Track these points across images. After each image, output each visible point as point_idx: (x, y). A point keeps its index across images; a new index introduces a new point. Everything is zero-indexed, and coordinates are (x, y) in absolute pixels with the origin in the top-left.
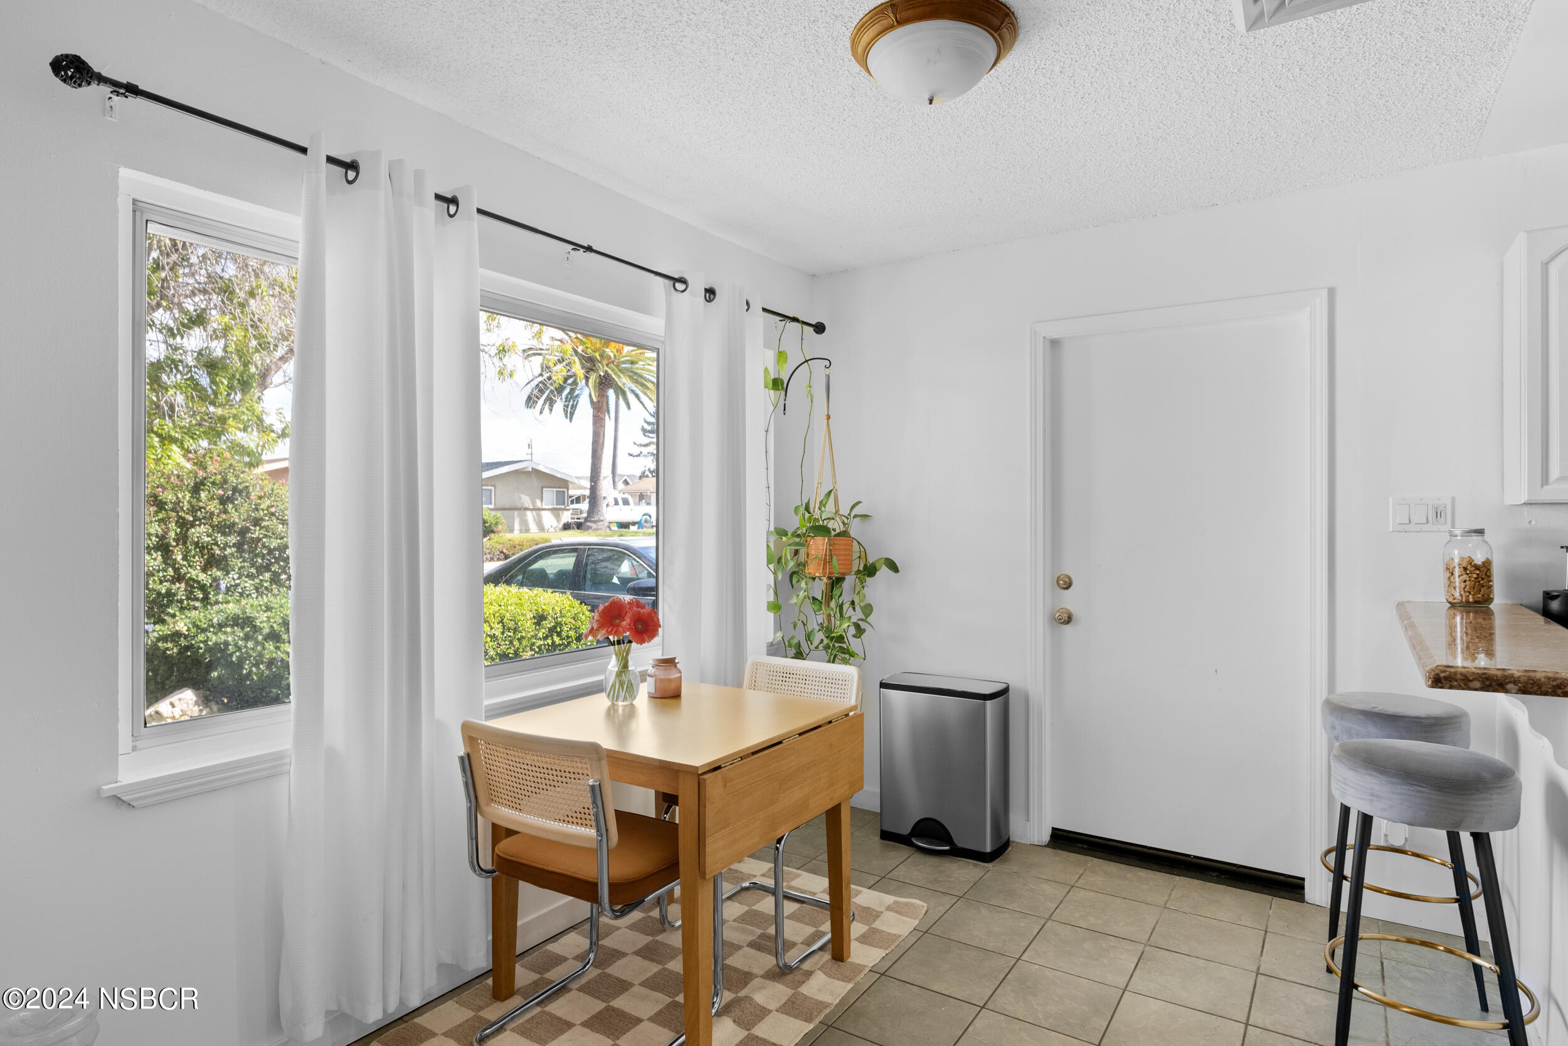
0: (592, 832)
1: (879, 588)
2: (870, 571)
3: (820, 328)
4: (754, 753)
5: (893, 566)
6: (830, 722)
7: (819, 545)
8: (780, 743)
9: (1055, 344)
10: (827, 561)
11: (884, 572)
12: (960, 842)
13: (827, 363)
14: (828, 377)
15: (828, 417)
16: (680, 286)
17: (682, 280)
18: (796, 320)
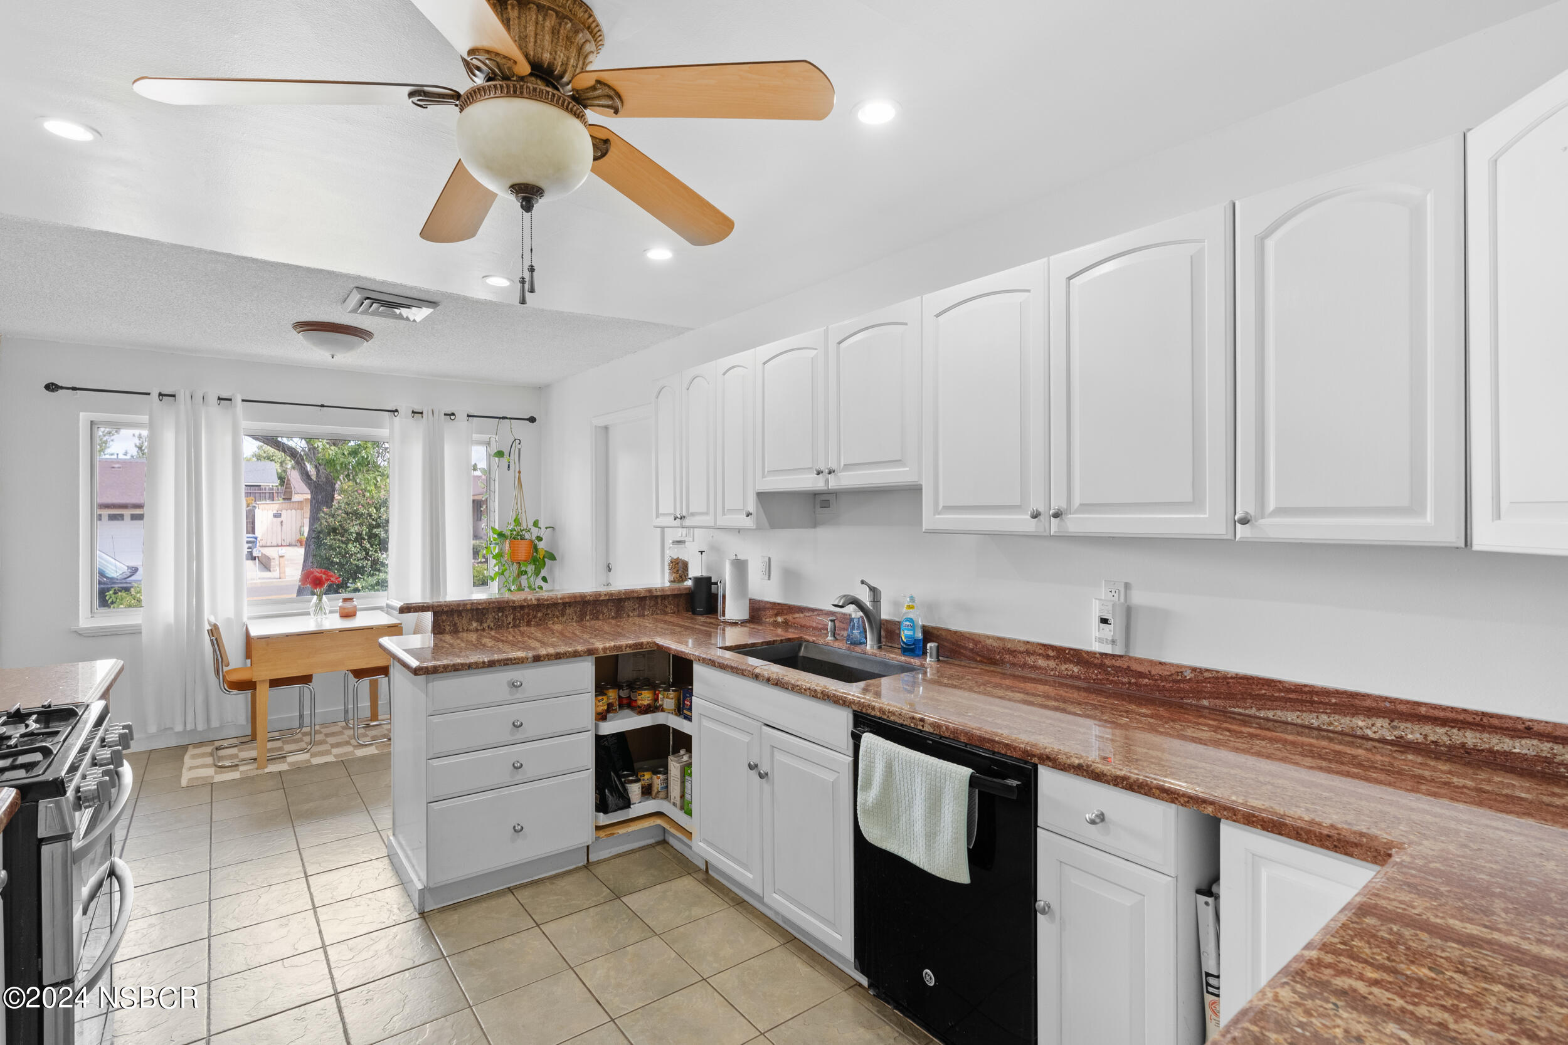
5: (552, 557)
13: (519, 441)
14: (519, 450)
15: (519, 472)
16: (396, 414)
17: (396, 411)
18: (506, 418)
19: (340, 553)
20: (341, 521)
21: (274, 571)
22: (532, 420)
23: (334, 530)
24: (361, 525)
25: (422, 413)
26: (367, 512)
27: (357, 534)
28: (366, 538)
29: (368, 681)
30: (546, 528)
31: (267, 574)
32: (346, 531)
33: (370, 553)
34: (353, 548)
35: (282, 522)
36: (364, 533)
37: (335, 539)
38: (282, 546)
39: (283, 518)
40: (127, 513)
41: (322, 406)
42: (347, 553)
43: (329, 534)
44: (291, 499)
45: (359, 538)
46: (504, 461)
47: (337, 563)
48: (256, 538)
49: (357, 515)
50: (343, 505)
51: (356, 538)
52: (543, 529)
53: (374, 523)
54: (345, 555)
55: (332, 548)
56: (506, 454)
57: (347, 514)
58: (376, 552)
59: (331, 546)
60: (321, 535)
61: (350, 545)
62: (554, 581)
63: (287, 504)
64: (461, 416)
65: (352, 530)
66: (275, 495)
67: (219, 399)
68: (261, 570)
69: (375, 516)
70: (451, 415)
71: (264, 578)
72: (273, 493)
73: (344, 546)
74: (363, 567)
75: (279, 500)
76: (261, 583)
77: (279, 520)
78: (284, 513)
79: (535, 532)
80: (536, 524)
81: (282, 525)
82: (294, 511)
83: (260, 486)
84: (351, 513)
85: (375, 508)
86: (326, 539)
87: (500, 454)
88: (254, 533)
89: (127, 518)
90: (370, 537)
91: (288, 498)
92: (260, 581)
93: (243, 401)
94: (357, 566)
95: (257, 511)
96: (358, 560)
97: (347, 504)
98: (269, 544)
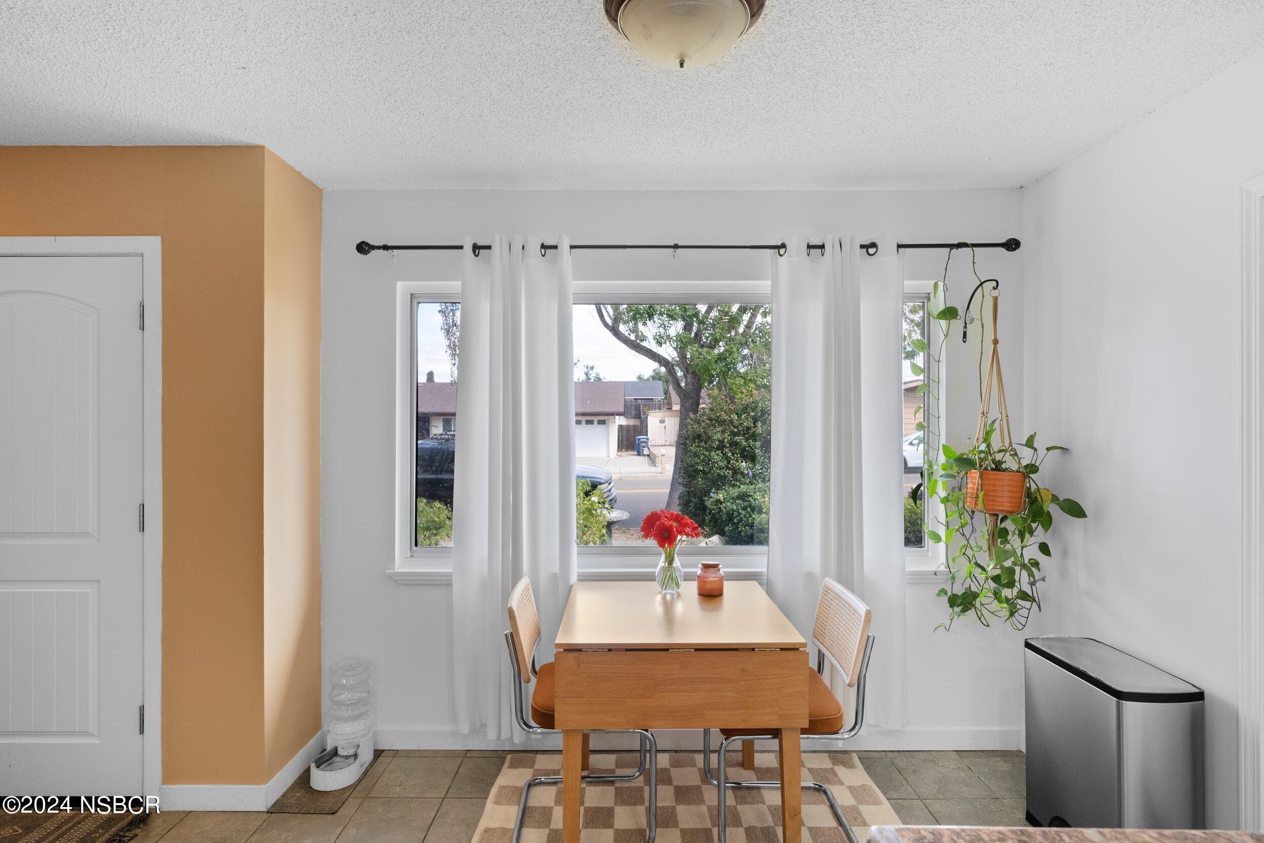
4: (627, 650)
5: (1075, 510)
6: (753, 649)
8: (667, 650)
13: (994, 284)
14: (996, 299)
15: (996, 342)
16: (782, 251)
17: (783, 246)
18: (964, 245)
19: (703, 461)
20: (705, 428)
21: (658, 466)
22: (1012, 245)
23: (698, 437)
24: (723, 432)
25: (822, 247)
26: (729, 418)
27: (720, 441)
28: (728, 446)
29: (740, 742)
30: (1048, 449)
31: (653, 469)
32: (709, 438)
33: (732, 462)
34: (716, 456)
35: (665, 427)
36: (726, 441)
37: (699, 446)
38: (665, 445)
39: (666, 423)
40: (596, 419)
41: (676, 246)
42: (710, 460)
43: (693, 441)
44: (671, 408)
45: (721, 446)
46: (957, 325)
47: (701, 471)
48: (648, 439)
49: (722, 423)
50: (707, 411)
51: (719, 446)
52: (1042, 451)
53: (736, 430)
54: (708, 461)
55: (696, 455)
56: (961, 312)
57: (711, 420)
58: (737, 461)
59: (695, 453)
60: (688, 442)
61: (713, 453)
62: (1065, 554)
63: (669, 413)
64: (887, 246)
65: (715, 437)
66: (662, 405)
67: (543, 246)
68: (649, 466)
69: (736, 423)
70: (870, 247)
71: (651, 473)
72: (660, 404)
73: (708, 453)
74: (725, 477)
75: (664, 409)
76: (650, 476)
77: (663, 425)
78: (666, 419)
79: (1027, 456)
80: (1030, 443)
81: (665, 429)
82: (673, 418)
83: (652, 399)
84: (714, 419)
85: (736, 414)
86: (692, 446)
87: (950, 313)
88: (647, 435)
89: (596, 422)
90: (731, 445)
91: (670, 409)
92: (648, 475)
93: (572, 247)
94: (719, 475)
95: (649, 417)
96: (720, 469)
97: (711, 410)
98: (657, 444)
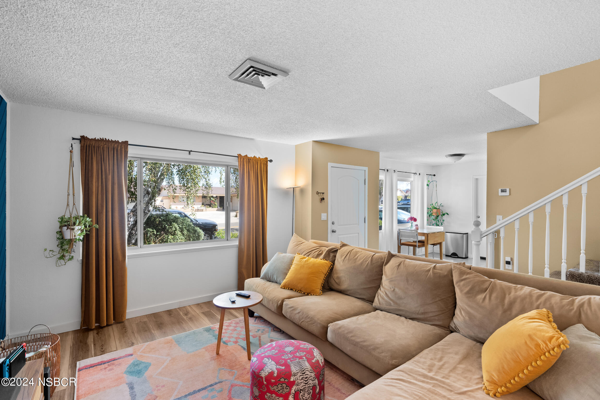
0: (416, 239)
1: (445, 217)
2: (444, 215)
3: (434, 175)
5: (448, 214)
7: (435, 210)
9: (477, 179)
10: (436, 213)
11: (446, 215)
12: (459, 256)
13: (436, 181)
14: (436, 184)
